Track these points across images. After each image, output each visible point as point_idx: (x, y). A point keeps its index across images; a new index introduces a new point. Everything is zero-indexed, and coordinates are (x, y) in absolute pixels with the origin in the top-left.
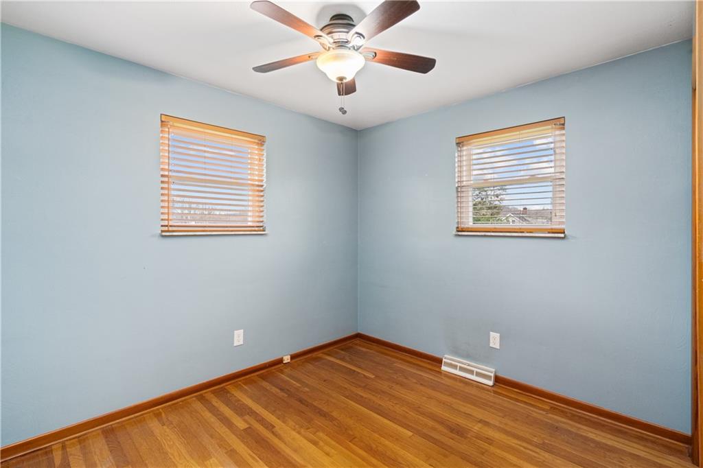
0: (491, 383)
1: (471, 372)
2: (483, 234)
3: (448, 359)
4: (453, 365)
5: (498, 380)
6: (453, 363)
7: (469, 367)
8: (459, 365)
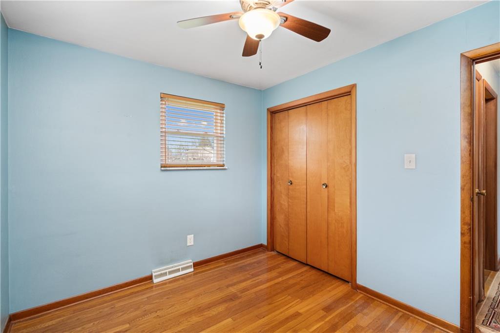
0: (192, 270)
1: (178, 270)
2: (185, 168)
3: (156, 272)
4: (161, 274)
5: (196, 265)
6: (162, 272)
7: (176, 268)
8: (167, 271)
